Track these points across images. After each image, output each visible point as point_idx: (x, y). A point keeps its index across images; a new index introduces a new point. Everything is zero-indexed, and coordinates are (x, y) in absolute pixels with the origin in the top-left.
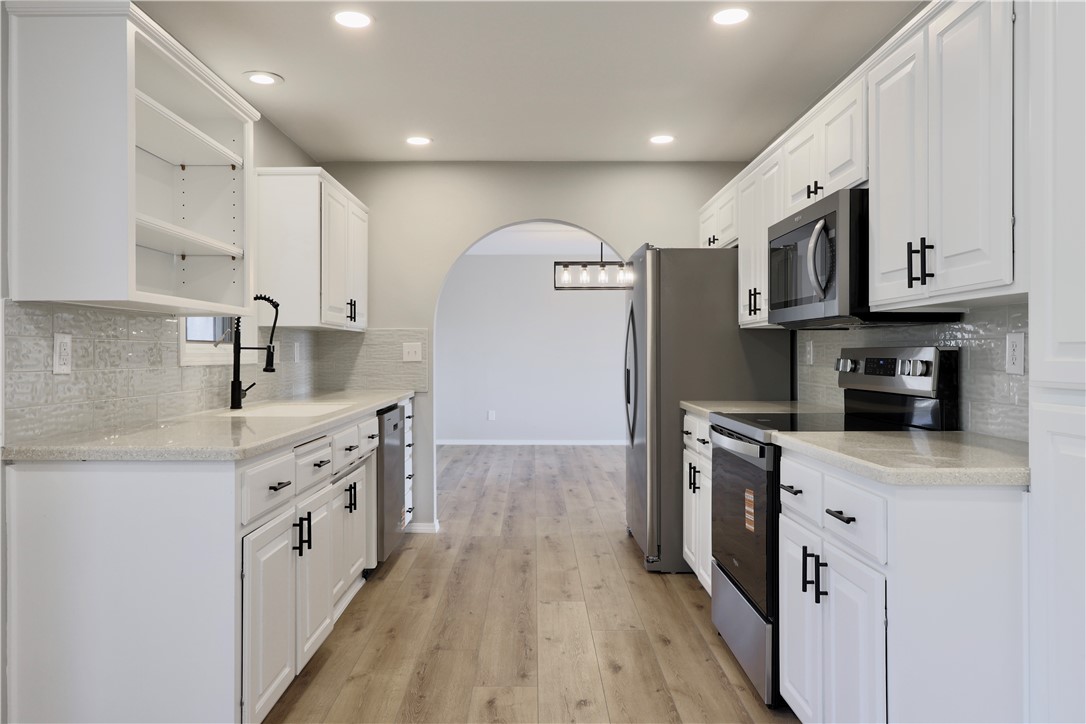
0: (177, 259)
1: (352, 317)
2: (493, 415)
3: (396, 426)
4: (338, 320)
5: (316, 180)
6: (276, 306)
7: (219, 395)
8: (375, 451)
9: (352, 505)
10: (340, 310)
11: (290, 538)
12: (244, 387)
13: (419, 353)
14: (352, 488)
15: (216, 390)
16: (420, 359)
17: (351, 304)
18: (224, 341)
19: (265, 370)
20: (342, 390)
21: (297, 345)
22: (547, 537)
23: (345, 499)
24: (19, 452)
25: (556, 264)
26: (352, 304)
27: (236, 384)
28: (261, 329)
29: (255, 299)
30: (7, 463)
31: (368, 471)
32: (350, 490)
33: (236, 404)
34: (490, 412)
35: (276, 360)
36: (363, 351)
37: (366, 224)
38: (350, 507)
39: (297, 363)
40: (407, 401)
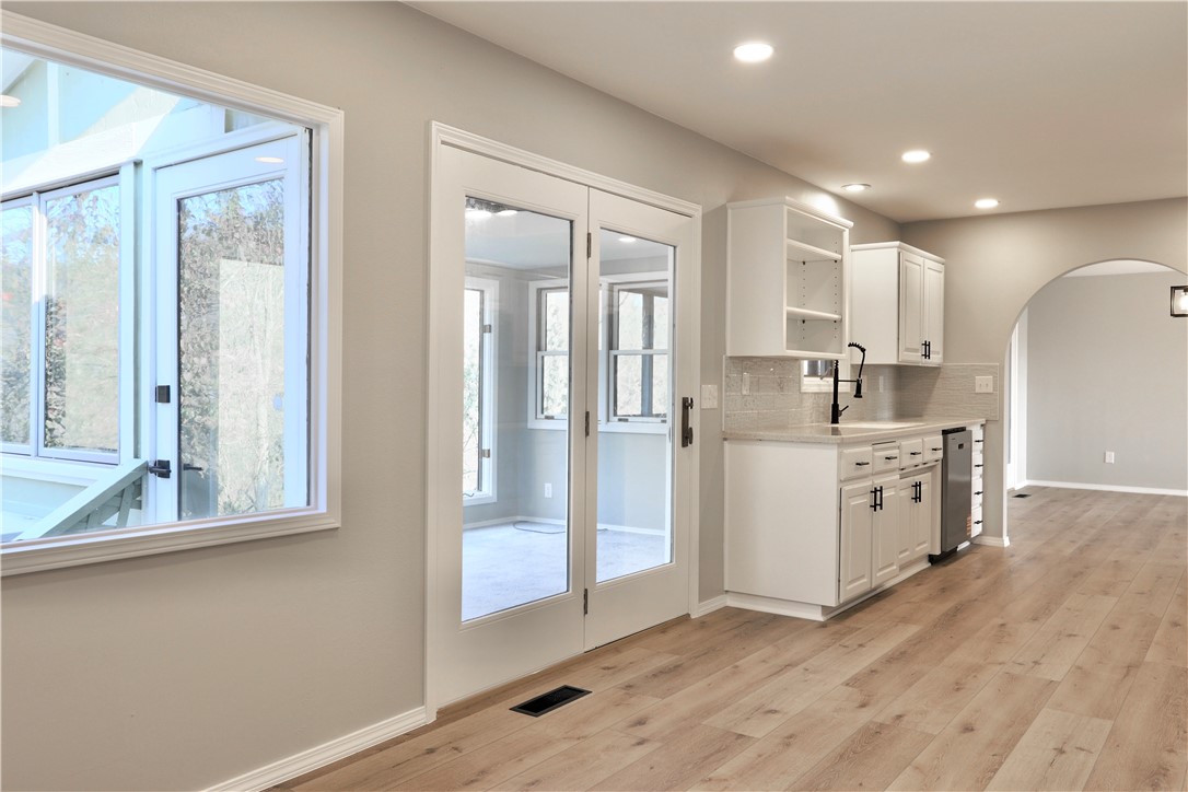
0: (800, 323)
1: (927, 356)
2: (1111, 457)
3: (961, 446)
4: (915, 358)
5: (895, 251)
6: (863, 350)
7: (823, 413)
8: (940, 463)
9: (917, 498)
10: (916, 351)
11: (868, 500)
12: (840, 408)
13: (991, 385)
14: (918, 485)
15: (822, 410)
16: (991, 391)
17: (925, 344)
18: (826, 376)
19: (855, 396)
20: (921, 416)
21: (881, 378)
22: (1116, 562)
23: (911, 492)
24: (731, 434)
25: (1174, 289)
26: (927, 345)
27: (835, 406)
28: (852, 366)
29: (850, 345)
30: (725, 439)
31: (933, 478)
32: (916, 486)
33: (835, 420)
34: (1108, 453)
35: (864, 390)
36: (939, 383)
37: (942, 275)
38: (916, 498)
39: (882, 392)
40: (978, 427)
